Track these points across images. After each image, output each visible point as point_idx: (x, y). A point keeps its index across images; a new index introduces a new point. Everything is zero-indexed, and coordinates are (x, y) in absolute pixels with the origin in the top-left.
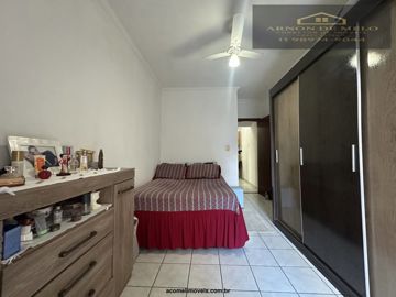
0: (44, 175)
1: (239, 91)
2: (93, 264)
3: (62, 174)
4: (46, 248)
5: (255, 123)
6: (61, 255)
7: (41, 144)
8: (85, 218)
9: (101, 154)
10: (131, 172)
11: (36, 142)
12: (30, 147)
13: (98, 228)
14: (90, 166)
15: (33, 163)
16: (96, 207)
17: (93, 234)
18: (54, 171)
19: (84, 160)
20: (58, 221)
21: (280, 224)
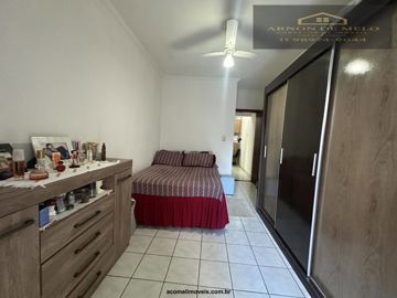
0: (60, 168)
1: (239, 83)
2: (98, 234)
3: (73, 166)
4: (66, 222)
5: (254, 114)
6: (75, 227)
7: (56, 142)
8: (92, 201)
9: (104, 146)
10: (130, 163)
11: (51, 140)
12: (48, 145)
13: (102, 208)
14: (94, 158)
15: (51, 157)
16: (100, 192)
17: (98, 212)
18: (67, 163)
19: (90, 154)
20: (72, 202)
21: (261, 211)
